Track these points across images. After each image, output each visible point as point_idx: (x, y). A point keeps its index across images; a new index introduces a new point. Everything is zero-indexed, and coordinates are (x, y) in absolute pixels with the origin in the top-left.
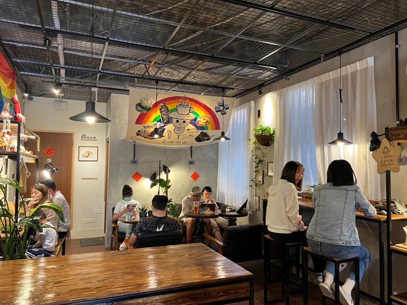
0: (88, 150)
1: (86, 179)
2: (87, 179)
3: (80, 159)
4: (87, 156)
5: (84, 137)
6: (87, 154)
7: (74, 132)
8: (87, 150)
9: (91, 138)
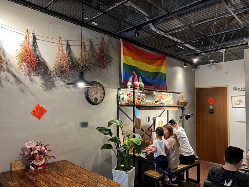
0: (240, 99)
1: (238, 122)
2: (240, 122)
3: (233, 106)
4: (239, 104)
5: (235, 88)
6: (239, 102)
7: (228, 86)
8: (238, 99)
9: (242, 88)
